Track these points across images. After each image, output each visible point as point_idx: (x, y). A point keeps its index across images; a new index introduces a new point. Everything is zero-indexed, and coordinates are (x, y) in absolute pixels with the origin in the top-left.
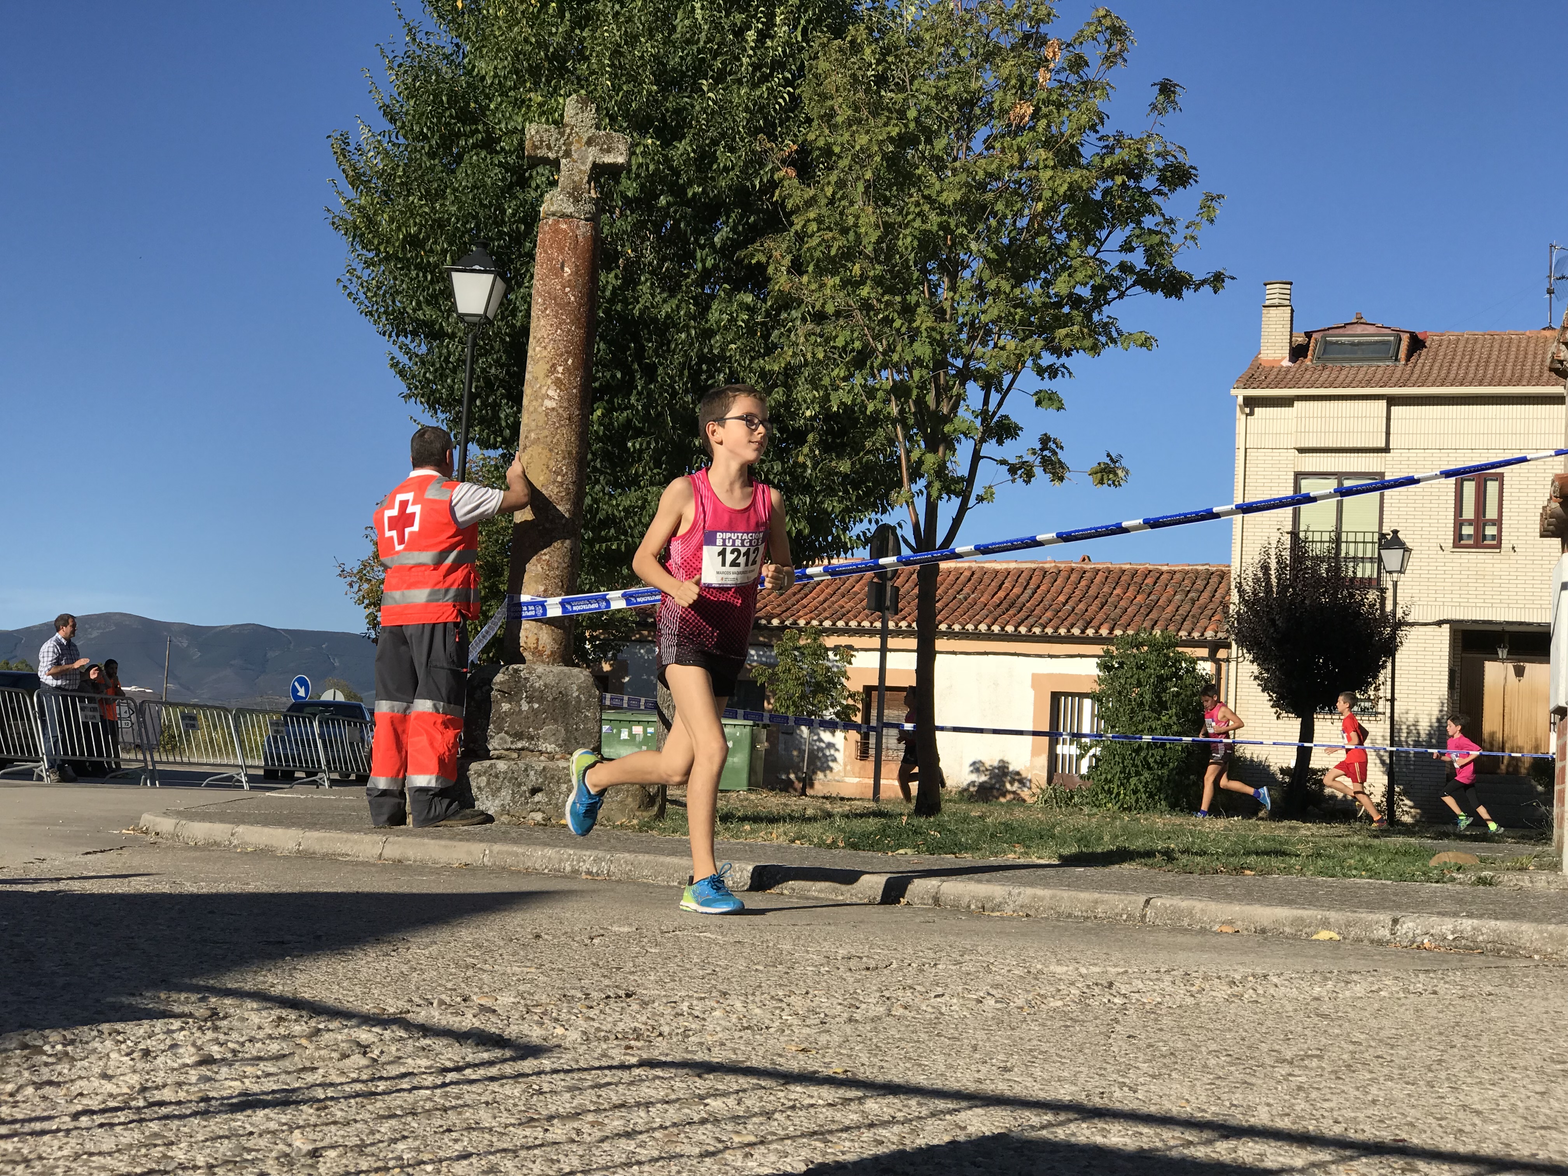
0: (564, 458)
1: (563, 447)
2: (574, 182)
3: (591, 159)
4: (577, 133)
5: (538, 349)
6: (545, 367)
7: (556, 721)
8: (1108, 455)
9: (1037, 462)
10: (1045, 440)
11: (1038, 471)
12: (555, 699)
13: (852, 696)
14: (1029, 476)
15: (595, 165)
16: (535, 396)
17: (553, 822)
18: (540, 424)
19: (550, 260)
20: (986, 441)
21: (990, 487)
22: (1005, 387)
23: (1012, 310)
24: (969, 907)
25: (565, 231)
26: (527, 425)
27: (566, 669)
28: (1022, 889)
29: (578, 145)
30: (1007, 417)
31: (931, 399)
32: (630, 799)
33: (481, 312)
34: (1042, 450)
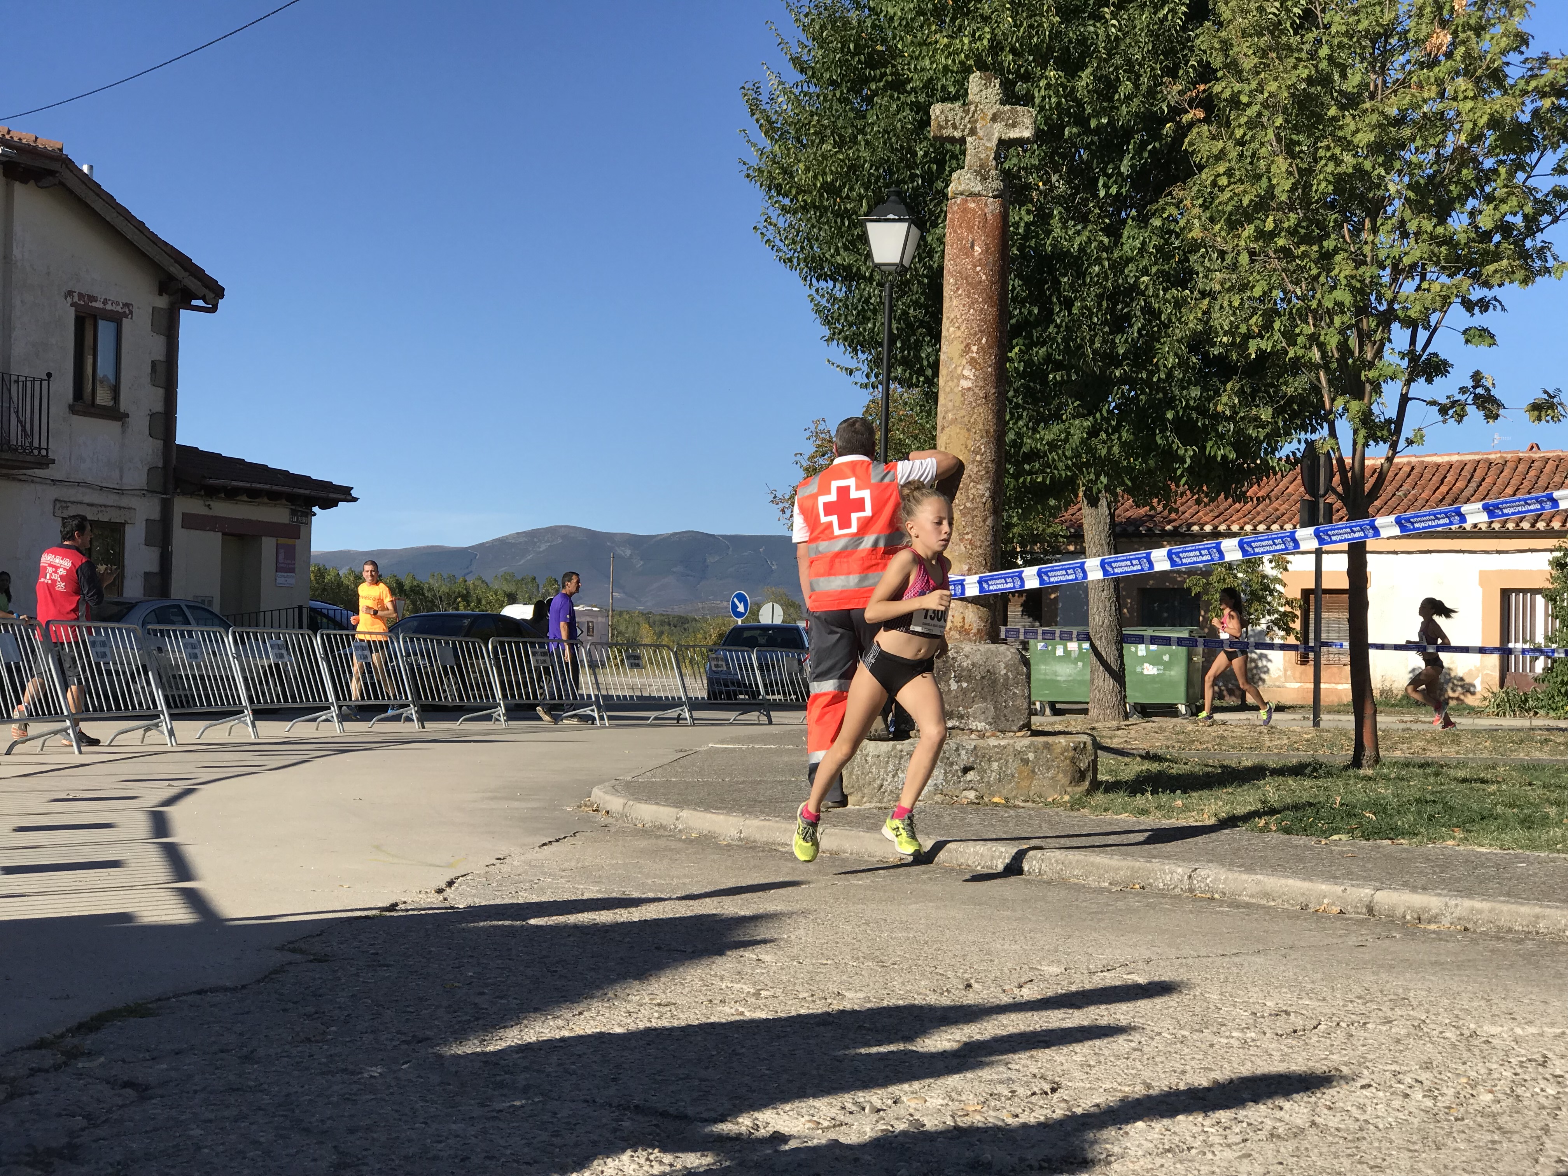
0: (982, 437)
1: (981, 426)
2: (980, 159)
3: (996, 135)
4: (982, 110)
5: (952, 329)
6: (958, 347)
7: (985, 699)
8: (1546, 392)
9: (1470, 401)
10: (1477, 377)
11: (1471, 410)
12: (983, 678)
13: (1289, 603)
14: (1460, 417)
15: (1001, 142)
16: (951, 376)
17: (986, 800)
18: (957, 404)
19: (960, 239)
20: (1414, 381)
21: (1420, 429)
22: (1433, 324)
23: (1436, 250)
24: (1404, 917)
25: (974, 210)
26: (944, 405)
27: (993, 646)
28: (1459, 900)
29: (983, 122)
30: (1436, 355)
31: (1353, 342)
32: (1061, 775)
33: (897, 261)
34: (1474, 387)
